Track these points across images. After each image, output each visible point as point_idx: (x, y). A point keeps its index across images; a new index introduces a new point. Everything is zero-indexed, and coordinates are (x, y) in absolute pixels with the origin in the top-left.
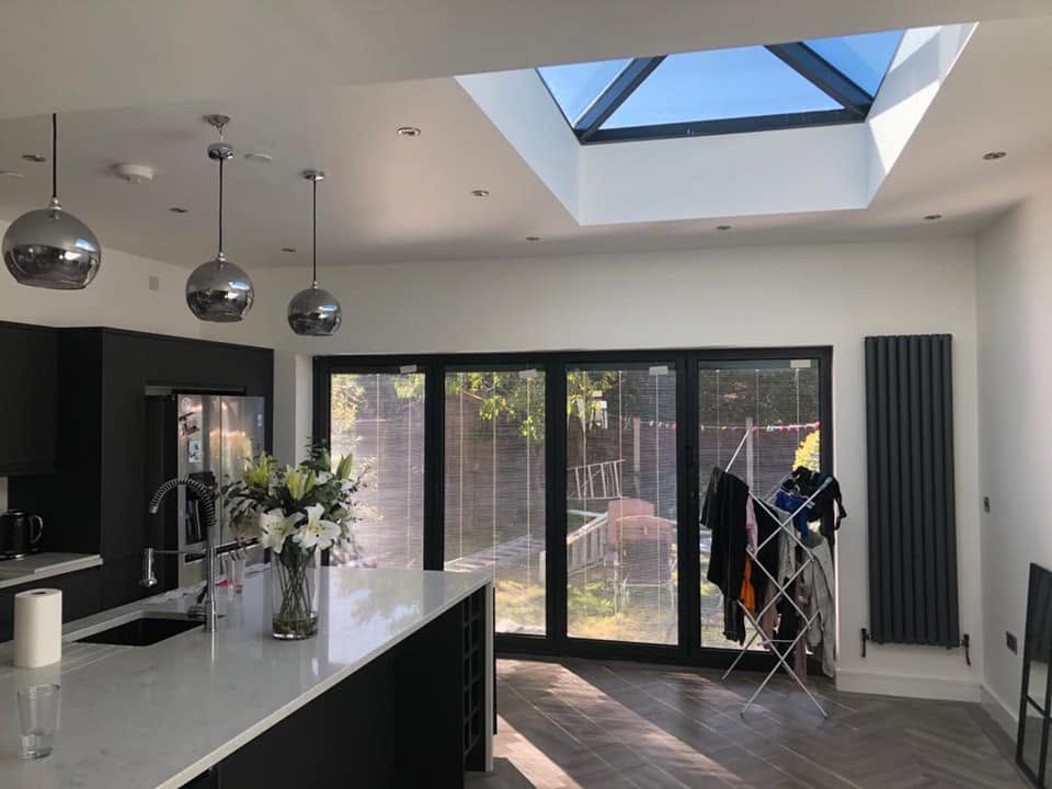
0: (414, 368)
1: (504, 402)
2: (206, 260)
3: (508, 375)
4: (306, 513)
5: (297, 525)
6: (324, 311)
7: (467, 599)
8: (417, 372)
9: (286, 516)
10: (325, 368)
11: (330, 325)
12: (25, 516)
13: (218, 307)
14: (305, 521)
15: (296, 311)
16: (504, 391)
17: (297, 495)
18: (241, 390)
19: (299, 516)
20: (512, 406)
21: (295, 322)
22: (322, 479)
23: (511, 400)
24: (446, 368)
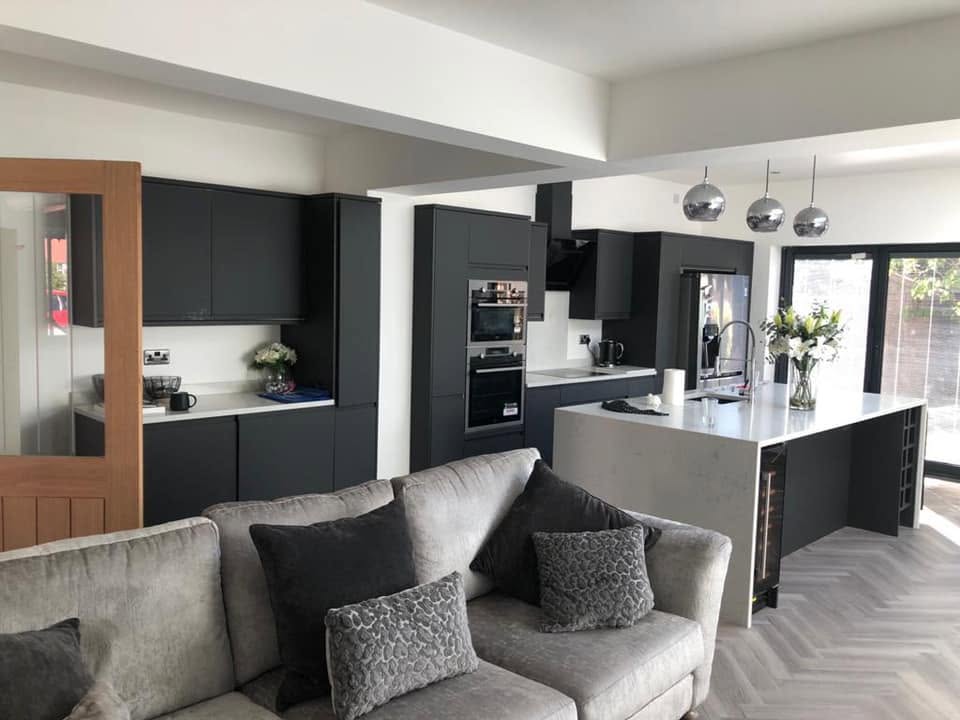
0: (863, 255)
1: (938, 284)
2: (757, 199)
3: (944, 260)
4: (816, 340)
5: (811, 346)
6: (818, 222)
7: (908, 410)
8: (867, 258)
9: (803, 341)
10: (790, 255)
11: (821, 230)
12: (615, 343)
13: (765, 224)
14: (815, 345)
15: (800, 222)
16: (941, 274)
17: (810, 330)
18: (732, 271)
19: (811, 342)
20: (947, 287)
21: (798, 229)
22: (824, 322)
23: (946, 281)
24: (892, 254)
